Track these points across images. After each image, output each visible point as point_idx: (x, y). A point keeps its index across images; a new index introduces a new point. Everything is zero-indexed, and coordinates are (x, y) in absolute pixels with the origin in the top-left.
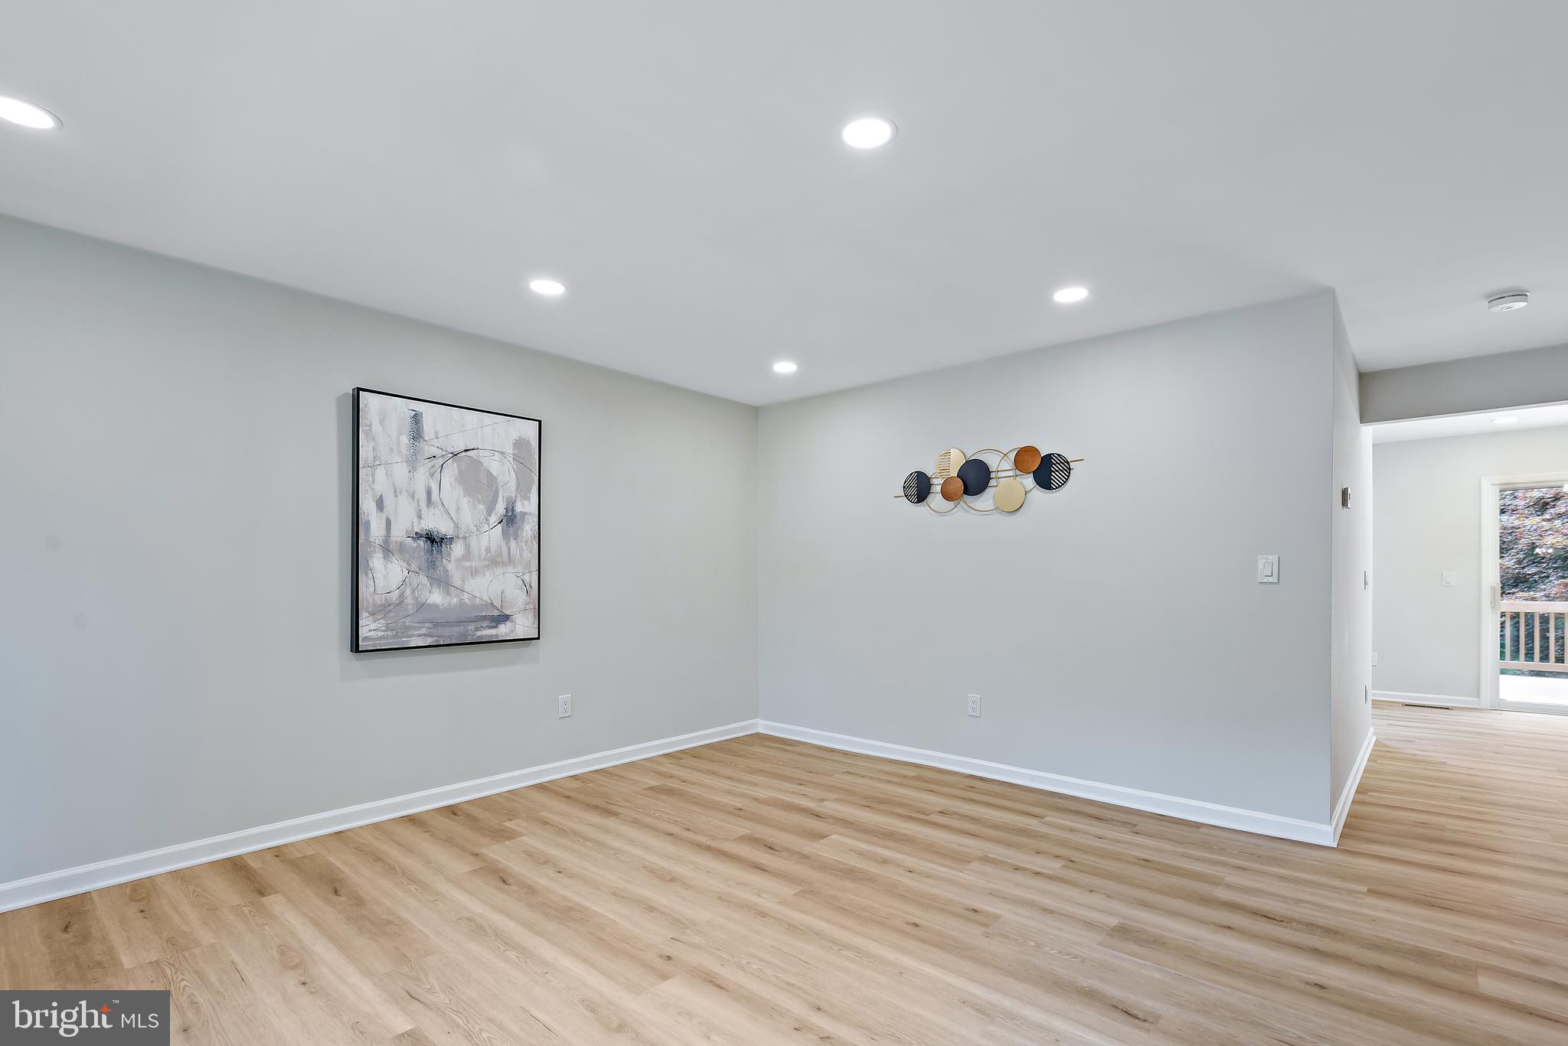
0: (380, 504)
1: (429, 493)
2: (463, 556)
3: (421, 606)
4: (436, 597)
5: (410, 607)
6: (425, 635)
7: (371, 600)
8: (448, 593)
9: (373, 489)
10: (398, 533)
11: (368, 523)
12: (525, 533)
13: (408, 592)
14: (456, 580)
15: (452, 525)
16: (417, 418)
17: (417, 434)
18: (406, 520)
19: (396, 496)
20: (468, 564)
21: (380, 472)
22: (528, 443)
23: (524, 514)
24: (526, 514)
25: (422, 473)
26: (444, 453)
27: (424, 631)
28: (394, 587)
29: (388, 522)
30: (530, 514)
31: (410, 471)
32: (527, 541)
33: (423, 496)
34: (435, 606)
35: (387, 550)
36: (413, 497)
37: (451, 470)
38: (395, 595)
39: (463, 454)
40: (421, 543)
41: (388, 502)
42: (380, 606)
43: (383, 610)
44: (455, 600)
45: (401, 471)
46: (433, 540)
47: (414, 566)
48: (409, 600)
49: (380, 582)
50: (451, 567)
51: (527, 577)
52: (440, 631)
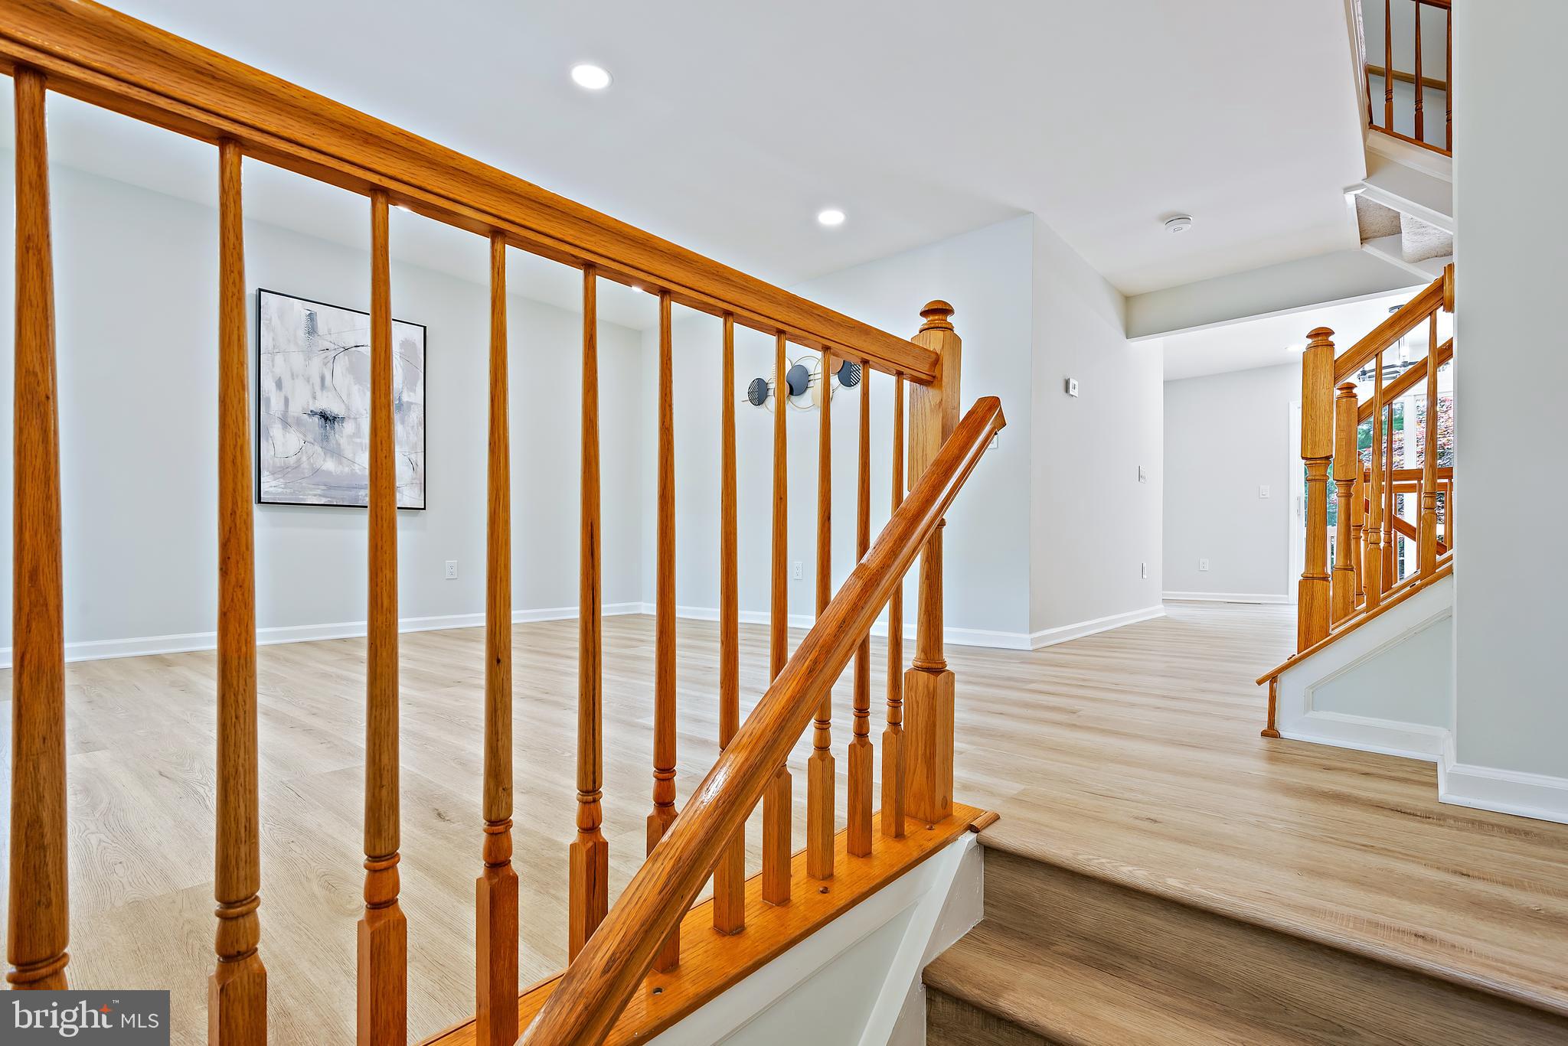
0: (279, 384)
1: (323, 379)
2: (354, 433)
3: (316, 471)
4: (330, 465)
5: (306, 471)
6: (320, 495)
7: (271, 462)
8: (341, 463)
9: (272, 372)
10: (296, 409)
11: (268, 400)
12: (411, 420)
13: (304, 459)
14: (348, 453)
15: (343, 407)
16: (311, 317)
17: (312, 330)
18: (302, 400)
19: (293, 379)
20: (358, 440)
21: (279, 359)
22: (414, 344)
23: (410, 404)
24: (412, 403)
25: (316, 362)
26: (336, 347)
27: (319, 492)
28: (292, 453)
29: (287, 401)
30: (415, 404)
31: (305, 360)
32: (413, 427)
33: (317, 381)
34: (329, 473)
35: (285, 422)
36: (308, 381)
37: (342, 362)
38: (292, 460)
39: (354, 349)
40: (316, 419)
41: (287, 383)
42: (279, 467)
43: (282, 471)
44: (347, 469)
45: (297, 360)
46: (325, 417)
47: (310, 438)
48: (305, 465)
49: (279, 448)
50: (343, 441)
51: (413, 457)
52: (333, 493)
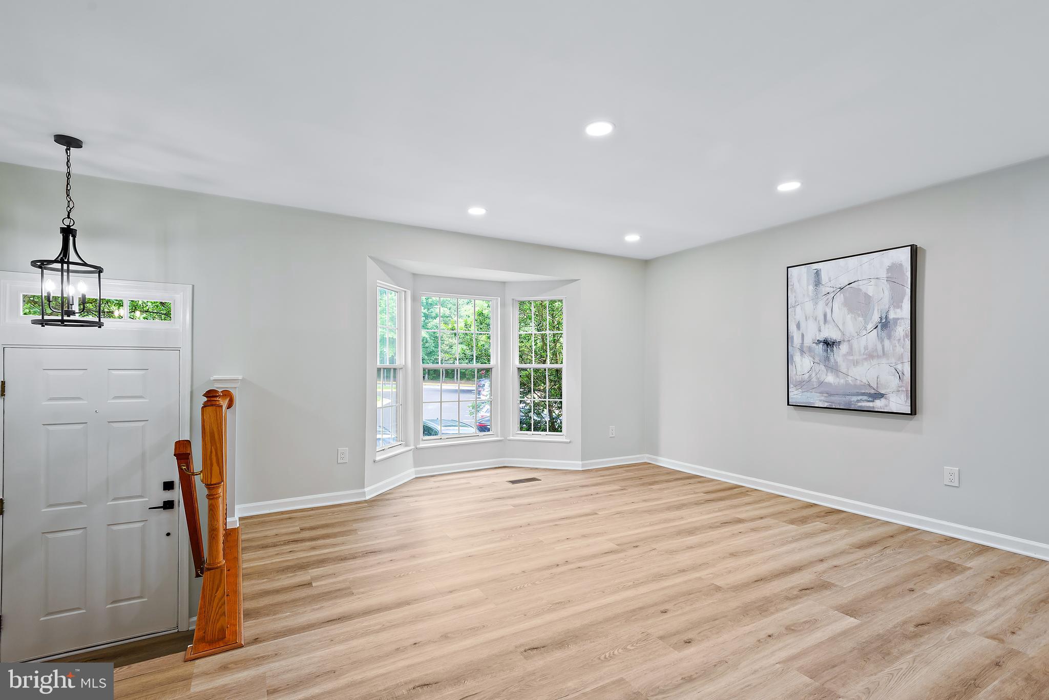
0: (798, 326)
1: (825, 316)
2: (848, 353)
3: (821, 383)
4: (830, 378)
5: (815, 383)
6: (824, 401)
7: (794, 379)
8: (838, 376)
9: (795, 319)
10: (808, 341)
11: (793, 337)
12: (897, 334)
13: (813, 375)
14: (843, 367)
15: (840, 334)
16: (818, 273)
17: (818, 282)
18: (812, 333)
19: (806, 320)
20: (851, 358)
21: (798, 309)
22: (901, 265)
23: (896, 320)
24: (898, 319)
25: (821, 305)
26: (834, 289)
27: (823, 398)
28: (806, 371)
29: (803, 335)
30: (902, 319)
31: (814, 305)
32: (899, 340)
33: (821, 318)
34: (830, 384)
35: (802, 351)
36: (816, 320)
37: (840, 298)
38: (806, 376)
39: (848, 286)
40: (821, 345)
41: (803, 325)
42: (799, 382)
43: (801, 384)
44: (842, 381)
45: (809, 306)
46: (828, 344)
47: (817, 360)
48: (814, 379)
49: (799, 369)
50: (839, 359)
51: (899, 367)
52: (833, 398)
